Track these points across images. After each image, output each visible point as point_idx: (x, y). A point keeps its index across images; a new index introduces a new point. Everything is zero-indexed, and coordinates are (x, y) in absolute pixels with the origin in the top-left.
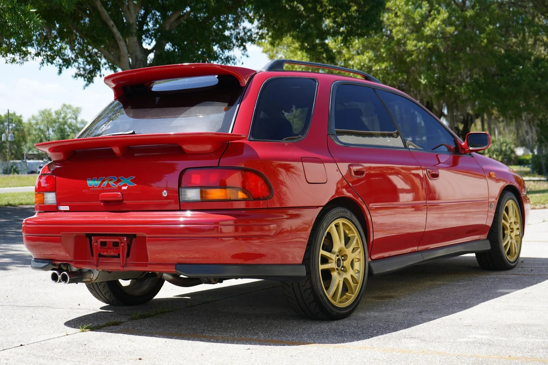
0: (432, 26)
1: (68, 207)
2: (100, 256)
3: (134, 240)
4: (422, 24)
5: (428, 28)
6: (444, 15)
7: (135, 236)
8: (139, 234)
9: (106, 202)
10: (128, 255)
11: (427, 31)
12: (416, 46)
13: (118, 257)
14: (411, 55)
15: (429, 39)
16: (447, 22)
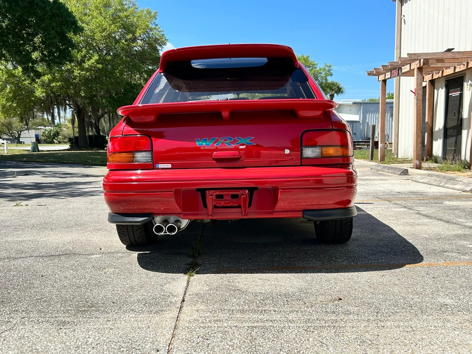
0: (90, 63)
1: (170, 165)
2: (215, 207)
3: (255, 192)
4: (83, 61)
5: (86, 64)
6: (96, 57)
7: (256, 188)
8: (259, 187)
9: (218, 160)
10: (250, 206)
11: (86, 65)
12: (79, 74)
13: (239, 207)
14: (75, 79)
15: (87, 70)
16: (97, 62)
